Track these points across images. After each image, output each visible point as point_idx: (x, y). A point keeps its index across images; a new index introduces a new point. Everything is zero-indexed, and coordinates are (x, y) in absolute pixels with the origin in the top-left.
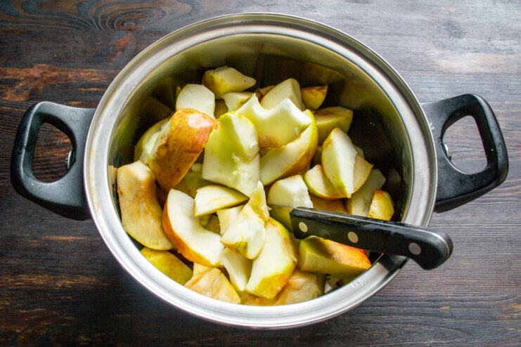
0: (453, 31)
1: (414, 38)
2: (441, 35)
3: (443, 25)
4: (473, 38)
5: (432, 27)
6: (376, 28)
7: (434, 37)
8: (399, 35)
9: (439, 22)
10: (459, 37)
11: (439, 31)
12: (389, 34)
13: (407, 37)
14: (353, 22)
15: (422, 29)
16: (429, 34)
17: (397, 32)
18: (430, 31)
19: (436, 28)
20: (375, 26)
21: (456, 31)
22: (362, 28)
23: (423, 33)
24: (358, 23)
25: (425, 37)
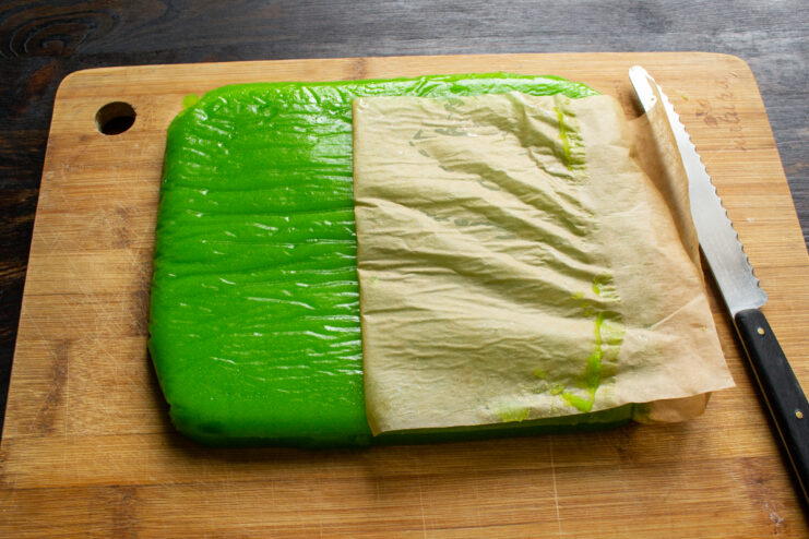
0: (648, 21)
1: (575, 37)
2: (625, 29)
3: (630, 10)
4: (685, 31)
5: (609, 16)
6: (506, 24)
7: (612, 34)
9: (622, 7)
10: (658, 32)
11: (621, 23)
12: (530, 34)
13: (563, 37)
14: (462, 15)
15: (591, 21)
16: (604, 29)
18: (605, 24)
19: (616, 16)
20: (504, 20)
21: (654, 20)
22: (479, 24)
23: (593, 28)
24: (471, 17)
25: (595, 35)
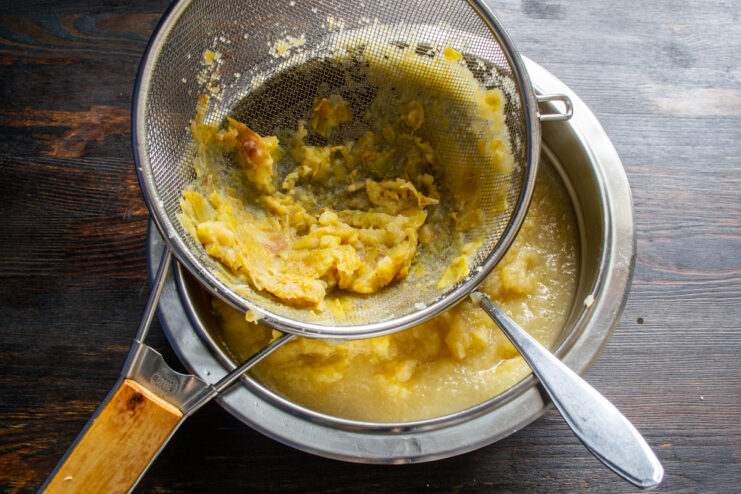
8: (602, 63)
17: (599, 59)
